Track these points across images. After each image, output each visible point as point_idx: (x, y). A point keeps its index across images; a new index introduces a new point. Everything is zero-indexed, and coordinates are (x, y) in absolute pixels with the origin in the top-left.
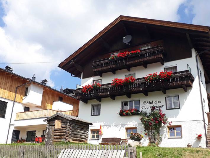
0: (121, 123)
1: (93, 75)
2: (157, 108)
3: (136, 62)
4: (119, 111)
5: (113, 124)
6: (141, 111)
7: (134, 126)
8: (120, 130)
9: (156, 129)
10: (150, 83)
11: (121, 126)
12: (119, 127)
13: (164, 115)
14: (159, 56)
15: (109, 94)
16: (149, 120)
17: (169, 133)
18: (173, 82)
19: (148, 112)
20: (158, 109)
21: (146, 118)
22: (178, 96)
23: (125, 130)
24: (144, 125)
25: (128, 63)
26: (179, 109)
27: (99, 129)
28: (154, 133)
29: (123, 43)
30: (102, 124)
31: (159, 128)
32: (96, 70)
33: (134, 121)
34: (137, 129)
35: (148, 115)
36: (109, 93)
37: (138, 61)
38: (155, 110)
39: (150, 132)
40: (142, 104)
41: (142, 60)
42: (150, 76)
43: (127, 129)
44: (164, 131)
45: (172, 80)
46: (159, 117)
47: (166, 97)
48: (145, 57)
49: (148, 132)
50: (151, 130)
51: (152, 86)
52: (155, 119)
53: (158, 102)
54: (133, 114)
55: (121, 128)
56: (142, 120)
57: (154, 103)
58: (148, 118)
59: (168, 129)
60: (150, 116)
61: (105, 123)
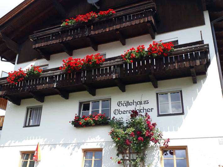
0: (75, 139)
1: (35, 58)
2: (141, 113)
3: (107, 30)
4: (73, 119)
5: (61, 143)
6: (111, 119)
7: (98, 147)
8: (71, 154)
9: (138, 153)
10: (130, 65)
11: (75, 146)
12: (71, 148)
13: (154, 125)
14: (148, 19)
15: (55, 86)
16: (125, 134)
17: (163, 161)
18: (174, 63)
19: (124, 120)
20: (144, 114)
21: (121, 132)
22: (181, 91)
23: (82, 154)
24: (117, 145)
25: (92, 33)
26: (183, 116)
27: (35, 151)
28: (134, 160)
29: (88, 3)
30: (41, 141)
31: (144, 151)
32: (37, 45)
33: (98, 136)
34: (103, 152)
35: (125, 125)
36: (55, 84)
37: (111, 29)
38: (137, 117)
39: (127, 158)
40: (114, 106)
41: (118, 27)
42: (131, 52)
43: (86, 151)
44: (154, 156)
45: (171, 58)
46: (145, 129)
47: (157, 94)
48: (124, 22)
49: (124, 157)
50: (128, 155)
51: (135, 71)
52: (138, 133)
53: (143, 103)
54: (98, 123)
55: (74, 149)
56: (113, 135)
57: (137, 104)
58: (124, 131)
59: (161, 152)
60: (127, 127)
61: (46, 139)
